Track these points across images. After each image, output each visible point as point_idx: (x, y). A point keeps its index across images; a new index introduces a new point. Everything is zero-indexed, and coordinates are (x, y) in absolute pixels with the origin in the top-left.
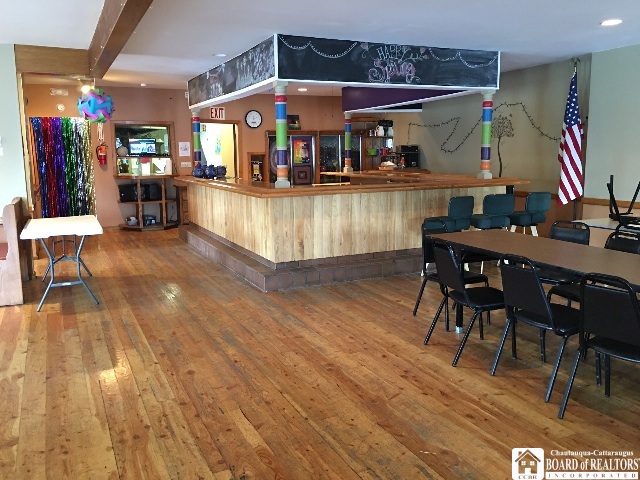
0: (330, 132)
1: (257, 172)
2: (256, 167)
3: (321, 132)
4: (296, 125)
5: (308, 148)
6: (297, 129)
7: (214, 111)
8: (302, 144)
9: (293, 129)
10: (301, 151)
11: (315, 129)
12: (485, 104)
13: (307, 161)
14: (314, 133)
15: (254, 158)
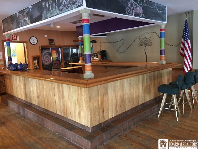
0: (67, 46)
1: (36, 65)
2: (36, 62)
3: (64, 46)
4: (53, 43)
5: (58, 53)
6: (53, 45)
7: (13, 37)
8: (55, 52)
9: (52, 45)
10: (55, 54)
11: (61, 44)
12: (161, 30)
13: (58, 58)
14: (60, 47)
15: (35, 58)
